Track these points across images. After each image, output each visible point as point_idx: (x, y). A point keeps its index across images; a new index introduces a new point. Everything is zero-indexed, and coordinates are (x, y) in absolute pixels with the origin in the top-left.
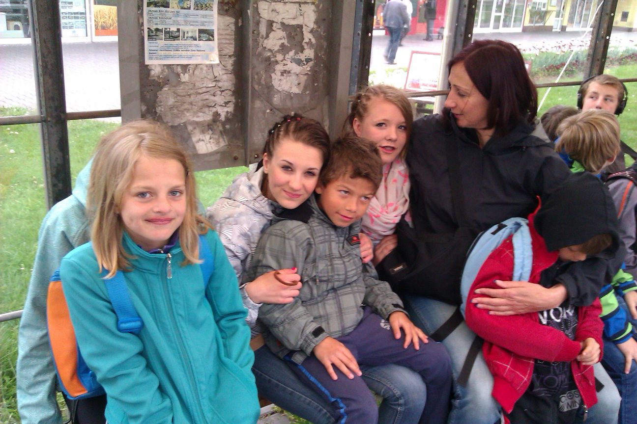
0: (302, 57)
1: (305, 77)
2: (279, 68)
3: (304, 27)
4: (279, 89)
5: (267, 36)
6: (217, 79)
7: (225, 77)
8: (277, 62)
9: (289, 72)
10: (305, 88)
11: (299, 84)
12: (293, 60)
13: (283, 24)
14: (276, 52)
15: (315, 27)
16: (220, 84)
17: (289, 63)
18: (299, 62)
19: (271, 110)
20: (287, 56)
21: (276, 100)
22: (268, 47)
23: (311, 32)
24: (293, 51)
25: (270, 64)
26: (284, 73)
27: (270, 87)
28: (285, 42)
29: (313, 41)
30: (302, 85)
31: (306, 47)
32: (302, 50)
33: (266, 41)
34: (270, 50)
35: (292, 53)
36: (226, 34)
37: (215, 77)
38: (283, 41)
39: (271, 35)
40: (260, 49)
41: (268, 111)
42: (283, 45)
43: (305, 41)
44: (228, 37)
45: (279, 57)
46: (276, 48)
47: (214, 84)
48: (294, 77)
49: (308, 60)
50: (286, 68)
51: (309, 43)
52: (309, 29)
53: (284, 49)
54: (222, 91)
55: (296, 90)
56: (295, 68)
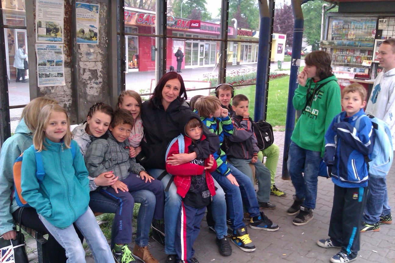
0: (98, 81)
1: (99, 89)
2: (89, 86)
3: (98, 70)
4: (89, 94)
5: (83, 74)
6: (65, 91)
7: (68, 90)
8: (88, 84)
9: (93, 87)
10: (100, 93)
11: (97, 92)
12: (94, 83)
13: (89, 69)
14: (87, 80)
15: (102, 70)
16: (66, 93)
17: (93, 84)
18: (97, 83)
19: (87, 102)
20: (92, 81)
21: (89, 98)
22: (84, 78)
23: (101, 72)
24: (94, 79)
25: (85, 85)
26: (91, 88)
27: (85, 93)
28: (91, 76)
29: (102, 75)
30: (99, 92)
31: (99, 77)
32: (97, 79)
33: (83, 76)
34: (85, 79)
35: (93, 80)
36: (68, 74)
37: (64, 90)
38: (90, 76)
39: (85, 74)
40: (81, 79)
41: (86, 103)
42: (90, 77)
43: (98, 75)
44: (68, 75)
45: (89, 82)
46: (87, 78)
47: (64, 93)
48: (95, 89)
49: (100, 83)
50: (91, 86)
51: (100, 76)
52: (100, 71)
53: (90, 79)
54: (67, 96)
55: (96, 94)
56: (95, 86)
